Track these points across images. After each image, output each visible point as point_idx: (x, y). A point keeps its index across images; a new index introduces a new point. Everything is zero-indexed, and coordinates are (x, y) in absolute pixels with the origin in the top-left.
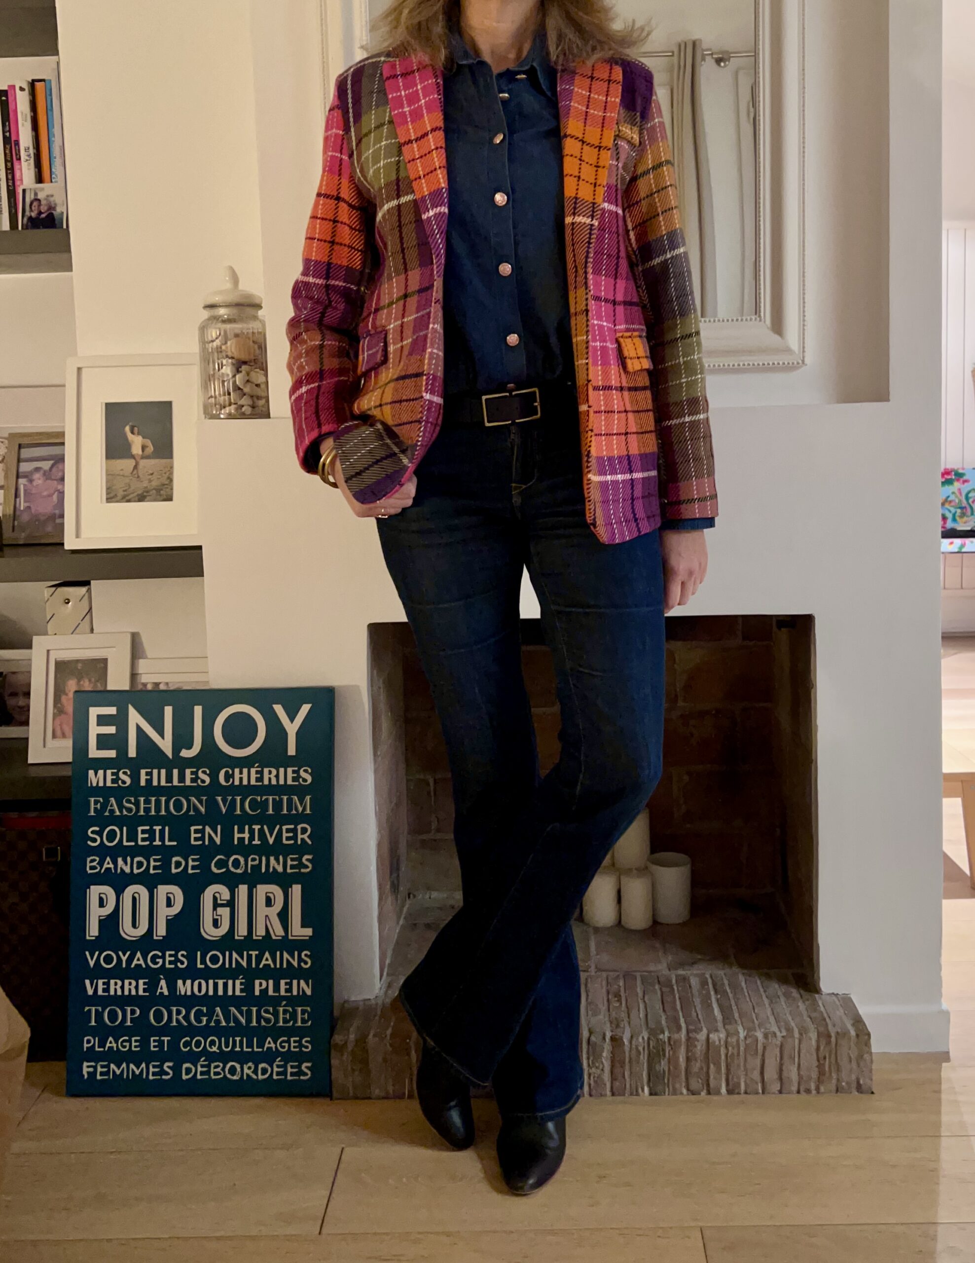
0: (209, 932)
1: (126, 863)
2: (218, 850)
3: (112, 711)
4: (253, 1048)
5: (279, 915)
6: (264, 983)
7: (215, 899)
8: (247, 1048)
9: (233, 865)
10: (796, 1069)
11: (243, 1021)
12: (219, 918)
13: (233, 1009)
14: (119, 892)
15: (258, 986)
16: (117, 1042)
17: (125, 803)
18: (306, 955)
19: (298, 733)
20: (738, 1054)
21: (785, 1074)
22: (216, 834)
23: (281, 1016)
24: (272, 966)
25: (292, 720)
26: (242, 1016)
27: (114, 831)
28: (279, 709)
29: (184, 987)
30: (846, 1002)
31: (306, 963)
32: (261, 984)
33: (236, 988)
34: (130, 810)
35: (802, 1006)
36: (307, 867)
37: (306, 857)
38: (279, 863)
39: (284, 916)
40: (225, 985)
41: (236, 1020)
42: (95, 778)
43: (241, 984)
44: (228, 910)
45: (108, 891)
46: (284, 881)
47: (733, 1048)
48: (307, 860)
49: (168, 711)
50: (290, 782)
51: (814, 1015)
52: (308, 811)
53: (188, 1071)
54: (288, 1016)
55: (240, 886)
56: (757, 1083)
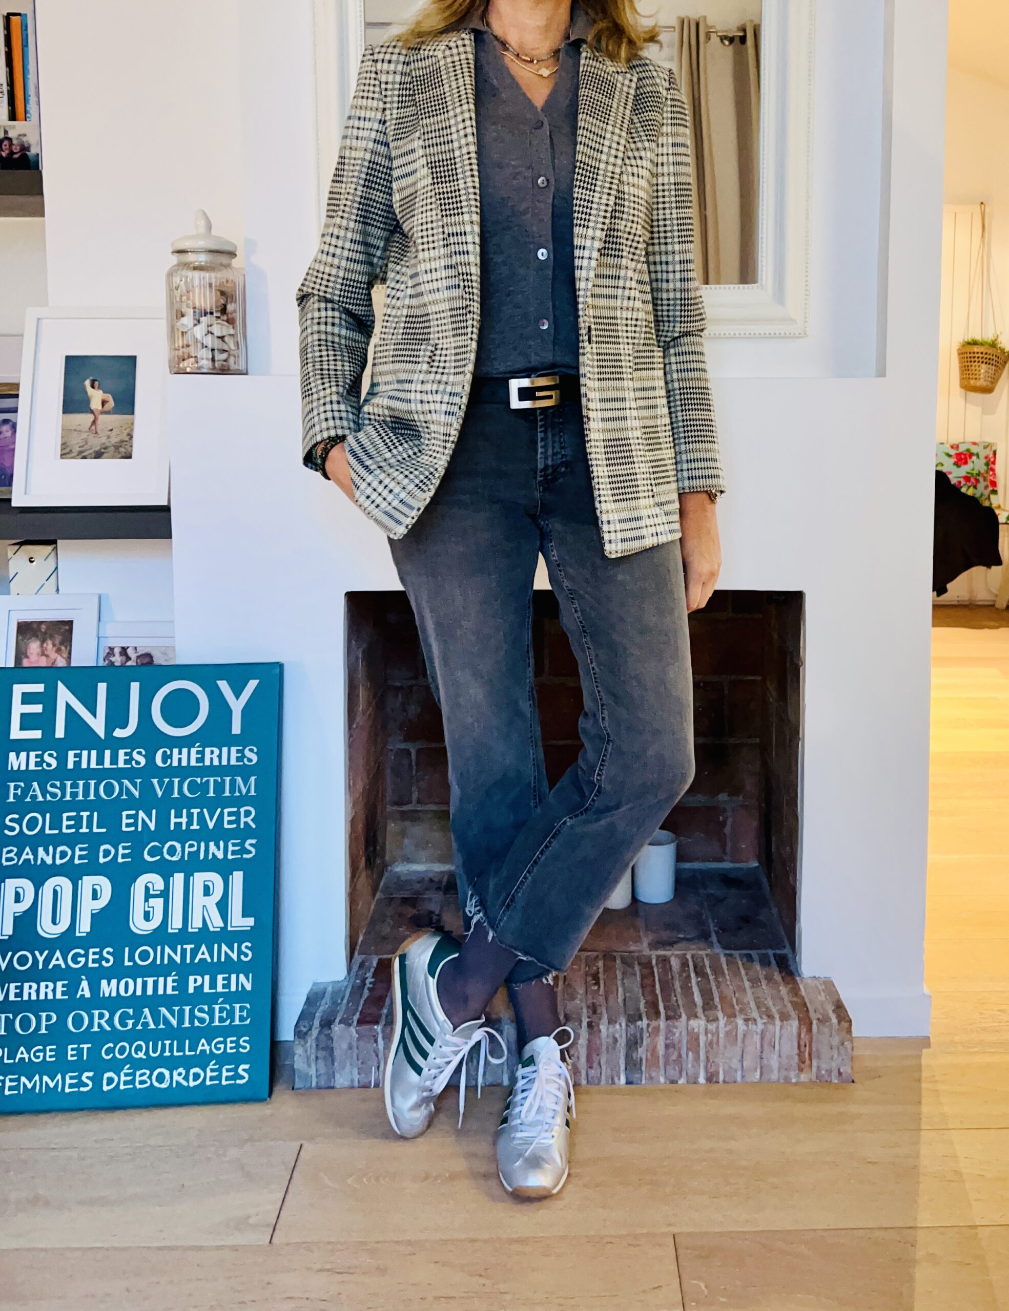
0: (139, 925)
1: (48, 854)
2: (153, 836)
3: (39, 688)
4: (184, 1052)
5: (218, 904)
6: (199, 979)
7: (147, 888)
8: (178, 1051)
9: (168, 853)
10: (776, 1057)
11: (174, 1023)
12: (151, 909)
13: (163, 1010)
14: (38, 886)
15: (192, 983)
16: (29, 1053)
17: (49, 788)
18: (247, 947)
19: (244, 711)
20: (718, 1041)
21: (765, 1061)
22: (151, 821)
23: (217, 1015)
24: (209, 960)
25: (237, 697)
26: (174, 1017)
27: (36, 819)
28: (223, 685)
29: (108, 988)
30: (829, 986)
31: (246, 955)
32: (196, 981)
33: (167, 985)
34: (54, 795)
35: (784, 990)
36: (251, 852)
37: (249, 841)
38: (219, 849)
39: (223, 906)
40: (156, 984)
41: (166, 1021)
42: (16, 761)
43: (174, 981)
44: (162, 900)
45: (27, 885)
46: (224, 869)
47: (713, 1035)
48: (251, 845)
49: (102, 688)
50: (233, 762)
51: (795, 999)
52: (253, 793)
53: (110, 1081)
54: (224, 1015)
55: (175, 875)
56: (736, 1071)
